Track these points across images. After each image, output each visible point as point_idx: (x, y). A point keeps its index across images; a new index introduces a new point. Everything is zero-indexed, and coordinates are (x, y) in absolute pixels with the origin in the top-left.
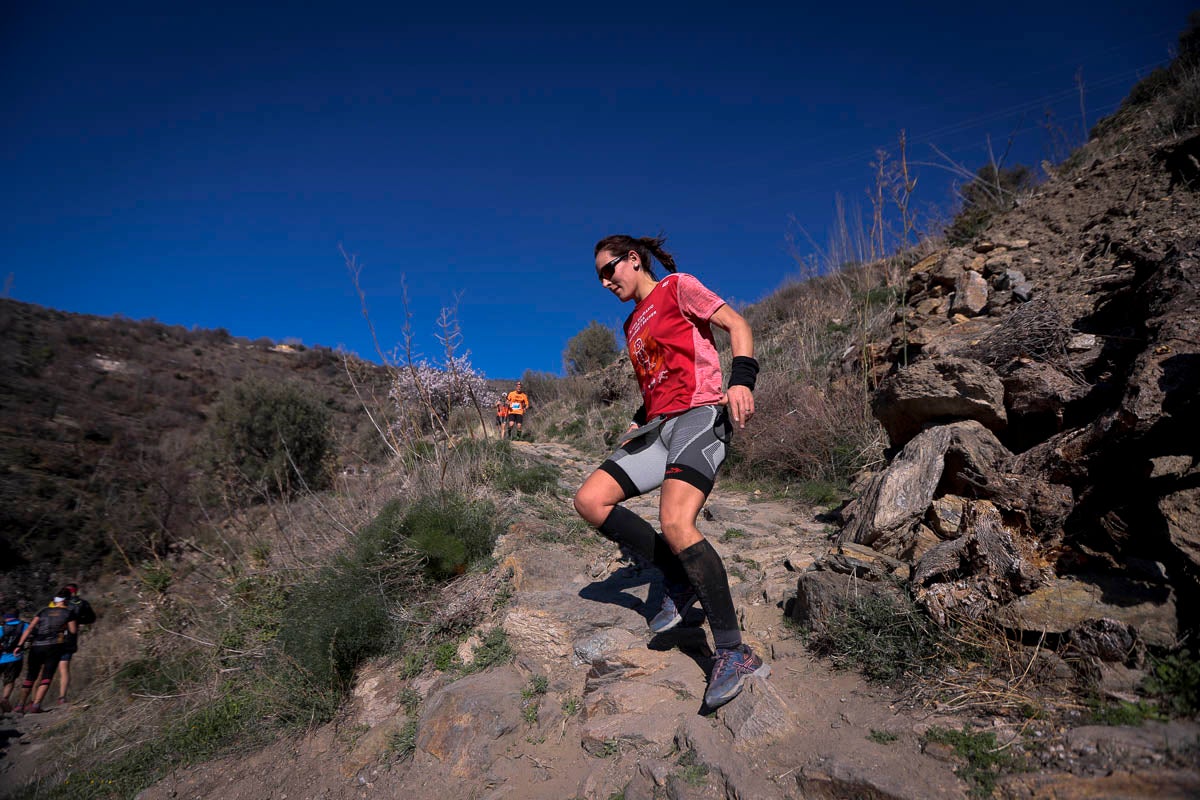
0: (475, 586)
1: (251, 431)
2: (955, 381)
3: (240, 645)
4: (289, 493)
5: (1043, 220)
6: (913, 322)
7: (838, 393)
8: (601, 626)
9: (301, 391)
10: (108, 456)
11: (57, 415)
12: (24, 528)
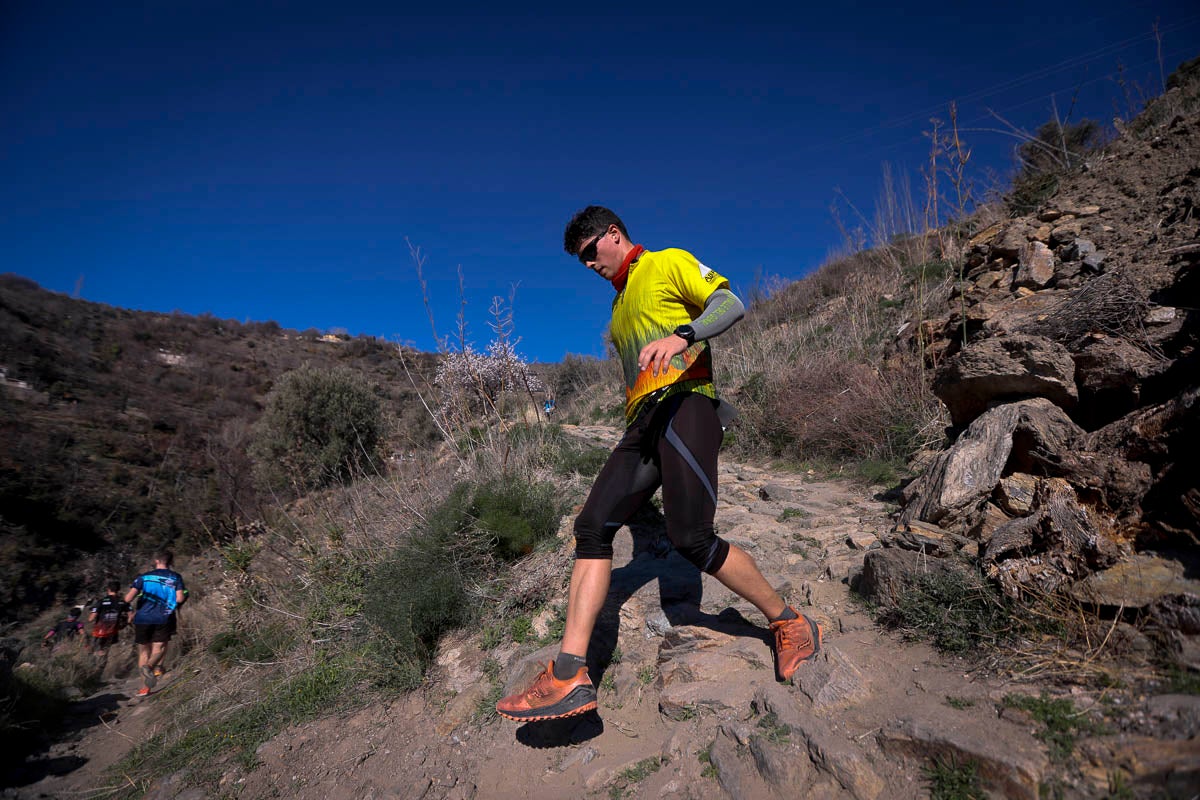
0: (544, 564)
1: (307, 419)
2: (1023, 359)
5: (1116, 183)
6: (972, 297)
7: (893, 371)
9: (351, 380)
10: (174, 445)
11: (128, 407)
12: (105, 513)
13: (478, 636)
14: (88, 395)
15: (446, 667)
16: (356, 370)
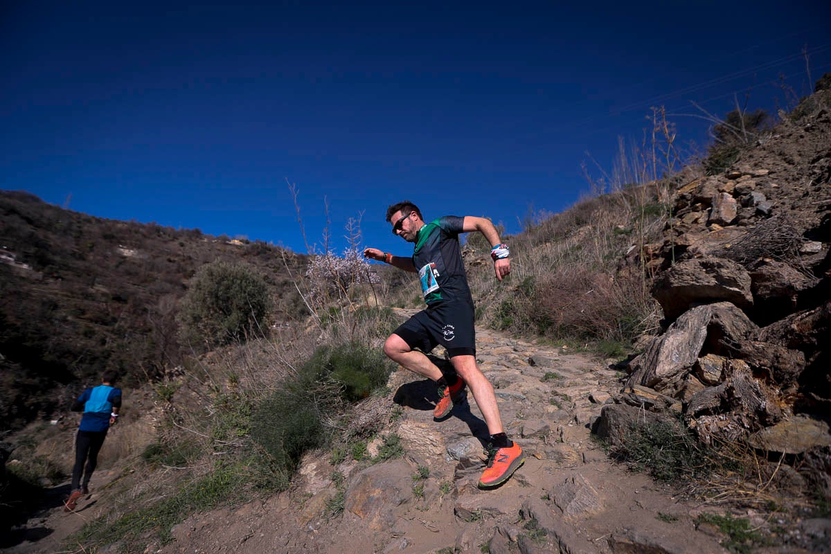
0: (377, 406)
2: (714, 274)
5: (780, 154)
6: (680, 230)
7: (623, 278)
9: (249, 271)
10: (126, 311)
11: (96, 284)
12: (75, 357)
13: (329, 455)
14: (70, 276)
15: (306, 476)
16: (252, 264)
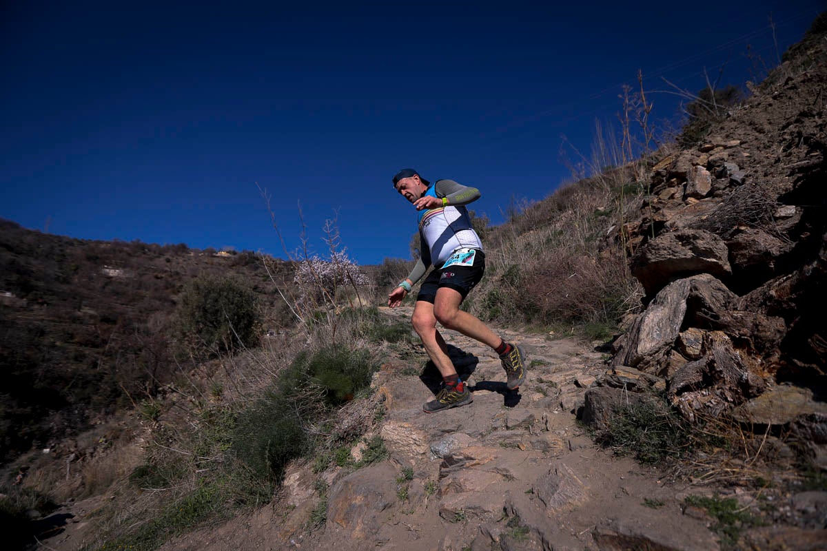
0: (360, 408)
1: (205, 311)
2: (691, 246)
3: (208, 453)
4: (233, 350)
5: (750, 124)
6: (657, 206)
7: (605, 260)
8: (448, 432)
9: (235, 282)
10: (116, 332)
11: (83, 307)
12: (67, 382)
14: (54, 300)
15: (289, 487)
16: (240, 275)
